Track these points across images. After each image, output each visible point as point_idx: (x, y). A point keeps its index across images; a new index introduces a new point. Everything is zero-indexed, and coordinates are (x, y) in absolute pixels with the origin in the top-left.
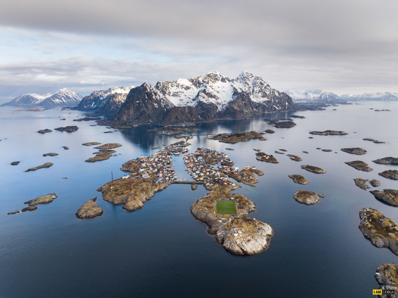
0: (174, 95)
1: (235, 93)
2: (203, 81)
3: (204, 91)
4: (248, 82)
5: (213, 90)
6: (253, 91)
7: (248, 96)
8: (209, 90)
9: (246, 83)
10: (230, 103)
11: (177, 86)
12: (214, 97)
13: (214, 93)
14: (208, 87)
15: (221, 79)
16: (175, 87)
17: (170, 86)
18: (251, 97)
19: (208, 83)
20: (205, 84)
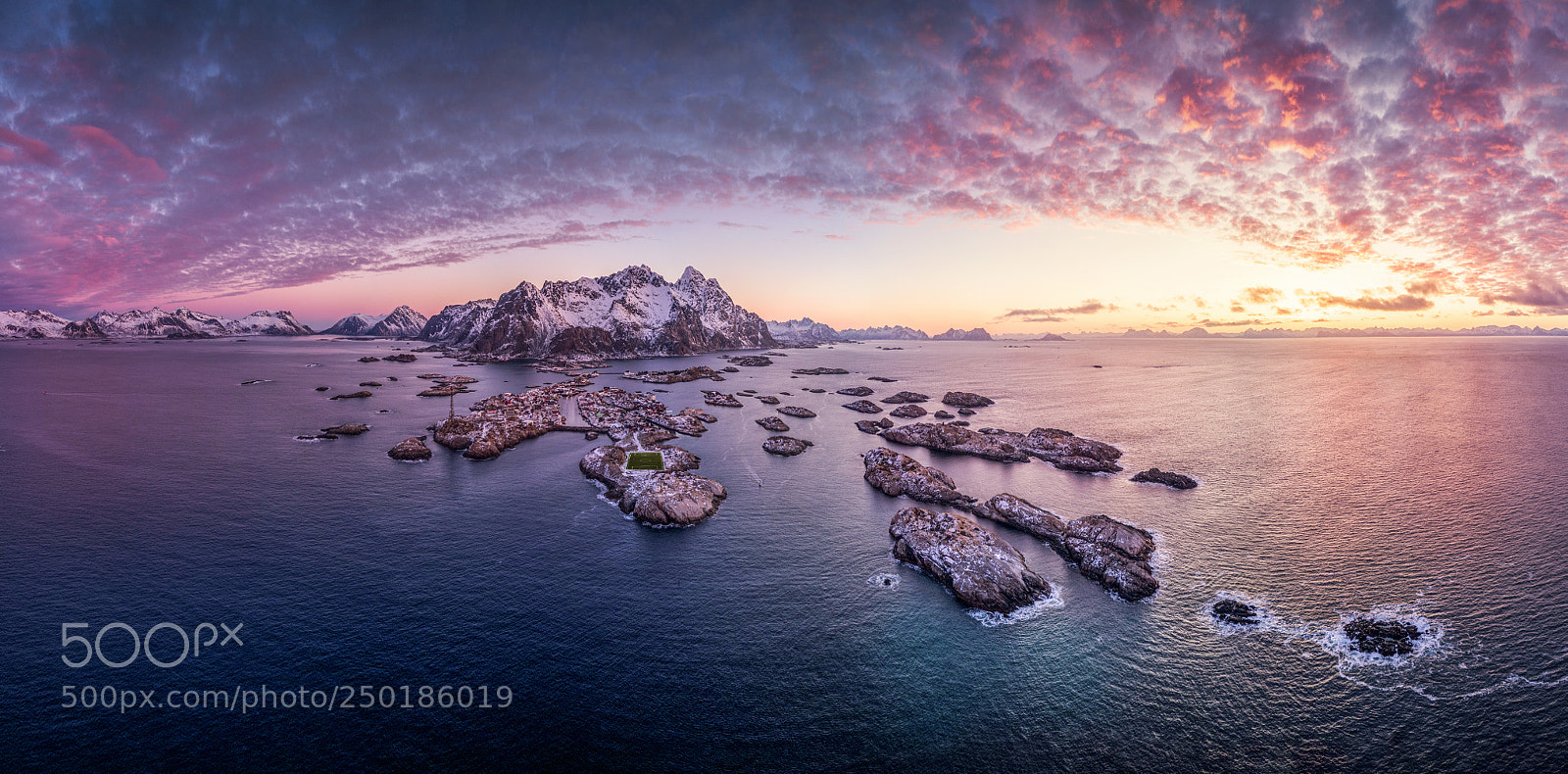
0: (571, 309)
1: (675, 307)
2: (621, 283)
3: (623, 301)
4: (696, 289)
5: (637, 301)
6: (705, 307)
7: (698, 317)
8: (631, 300)
9: (693, 291)
10: (668, 325)
11: (578, 292)
12: (640, 313)
13: (641, 306)
14: (630, 294)
15: (651, 279)
16: (574, 294)
17: (565, 292)
18: (702, 318)
19: (630, 286)
20: (624, 288)
